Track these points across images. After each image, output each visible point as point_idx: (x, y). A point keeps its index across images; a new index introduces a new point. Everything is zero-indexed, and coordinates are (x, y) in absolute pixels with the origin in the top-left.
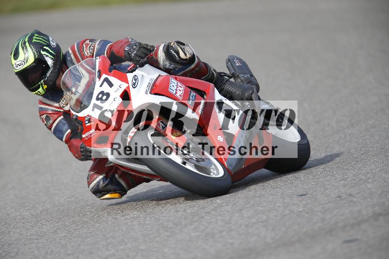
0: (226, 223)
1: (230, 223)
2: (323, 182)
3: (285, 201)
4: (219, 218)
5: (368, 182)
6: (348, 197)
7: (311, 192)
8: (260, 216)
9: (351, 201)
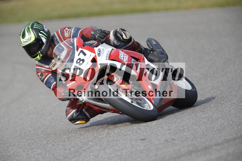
0: (96, 157)
1: (98, 157)
2: (156, 131)
3: (132, 143)
4: (91, 154)
5: (184, 131)
6: (172, 140)
7: (148, 137)
8: (117, 152)
9: (174, 143)
